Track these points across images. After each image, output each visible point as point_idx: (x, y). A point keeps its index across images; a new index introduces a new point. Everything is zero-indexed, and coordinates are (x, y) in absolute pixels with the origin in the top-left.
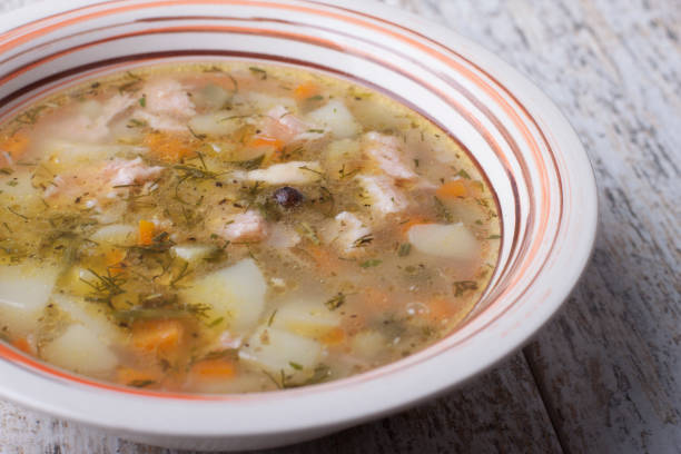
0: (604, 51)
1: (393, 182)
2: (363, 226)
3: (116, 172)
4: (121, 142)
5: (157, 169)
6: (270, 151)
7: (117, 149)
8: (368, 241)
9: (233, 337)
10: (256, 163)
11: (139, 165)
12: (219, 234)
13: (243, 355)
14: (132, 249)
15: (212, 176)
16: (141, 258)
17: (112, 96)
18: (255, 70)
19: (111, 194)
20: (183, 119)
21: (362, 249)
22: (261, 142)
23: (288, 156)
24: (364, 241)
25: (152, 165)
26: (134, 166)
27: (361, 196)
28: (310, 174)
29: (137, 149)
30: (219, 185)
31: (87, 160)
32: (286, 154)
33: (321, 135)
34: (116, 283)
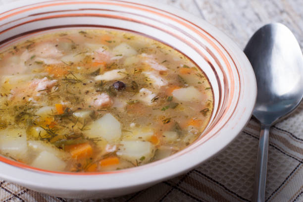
0: (294, 22)
1: (158, 73)
2: (153, 93)
3: (37, 84)
4: (35, 71)
5: (54, 81)
6: (102, 67)
7: (34, 75)
8: (157, 99)
9: (112, 147)
10: (97, 73)
11: (47, 80)
12: (91, 105)
13: (118, 154)
14: (56, 116)
15: (80, 81)
16: (61, 120)
17: (23, 51)
18: (82, 32)
19: (38, 95)
20: (58, 58)
21: (156, 103)
22: (97, 63)
23: (110, 68)
24: (155, 99)
25: (52, 79)
26: (44, 81)
27: (147, 80)
28: (123, 74)
29: (43, 74)
30: (85, 84)
31: (23, 81)
32: (109, 67)
33: (121, 57)
34: (53, 132)
